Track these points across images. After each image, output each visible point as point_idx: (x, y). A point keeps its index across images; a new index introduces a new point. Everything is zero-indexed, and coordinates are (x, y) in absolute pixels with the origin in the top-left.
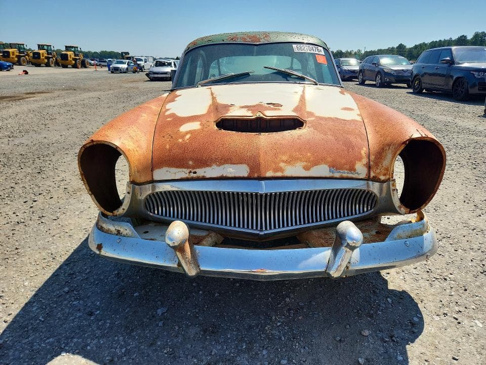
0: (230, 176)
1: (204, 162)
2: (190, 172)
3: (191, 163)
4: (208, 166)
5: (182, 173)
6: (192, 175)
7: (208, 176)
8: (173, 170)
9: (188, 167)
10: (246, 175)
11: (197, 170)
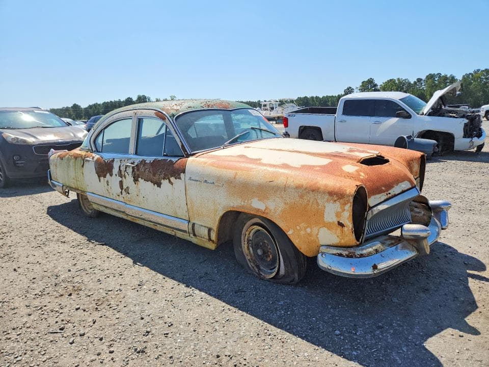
0: (406, 189)
1: (389, 186)
2: (387, 194)
3: (383, 188)
4: (393, 187)
5: (383, 197)
6: (389, 195)
7: (397, 193)
8: (378, 196)
9: (384, 192)
10: (410, 186)
11: (390, 192)
